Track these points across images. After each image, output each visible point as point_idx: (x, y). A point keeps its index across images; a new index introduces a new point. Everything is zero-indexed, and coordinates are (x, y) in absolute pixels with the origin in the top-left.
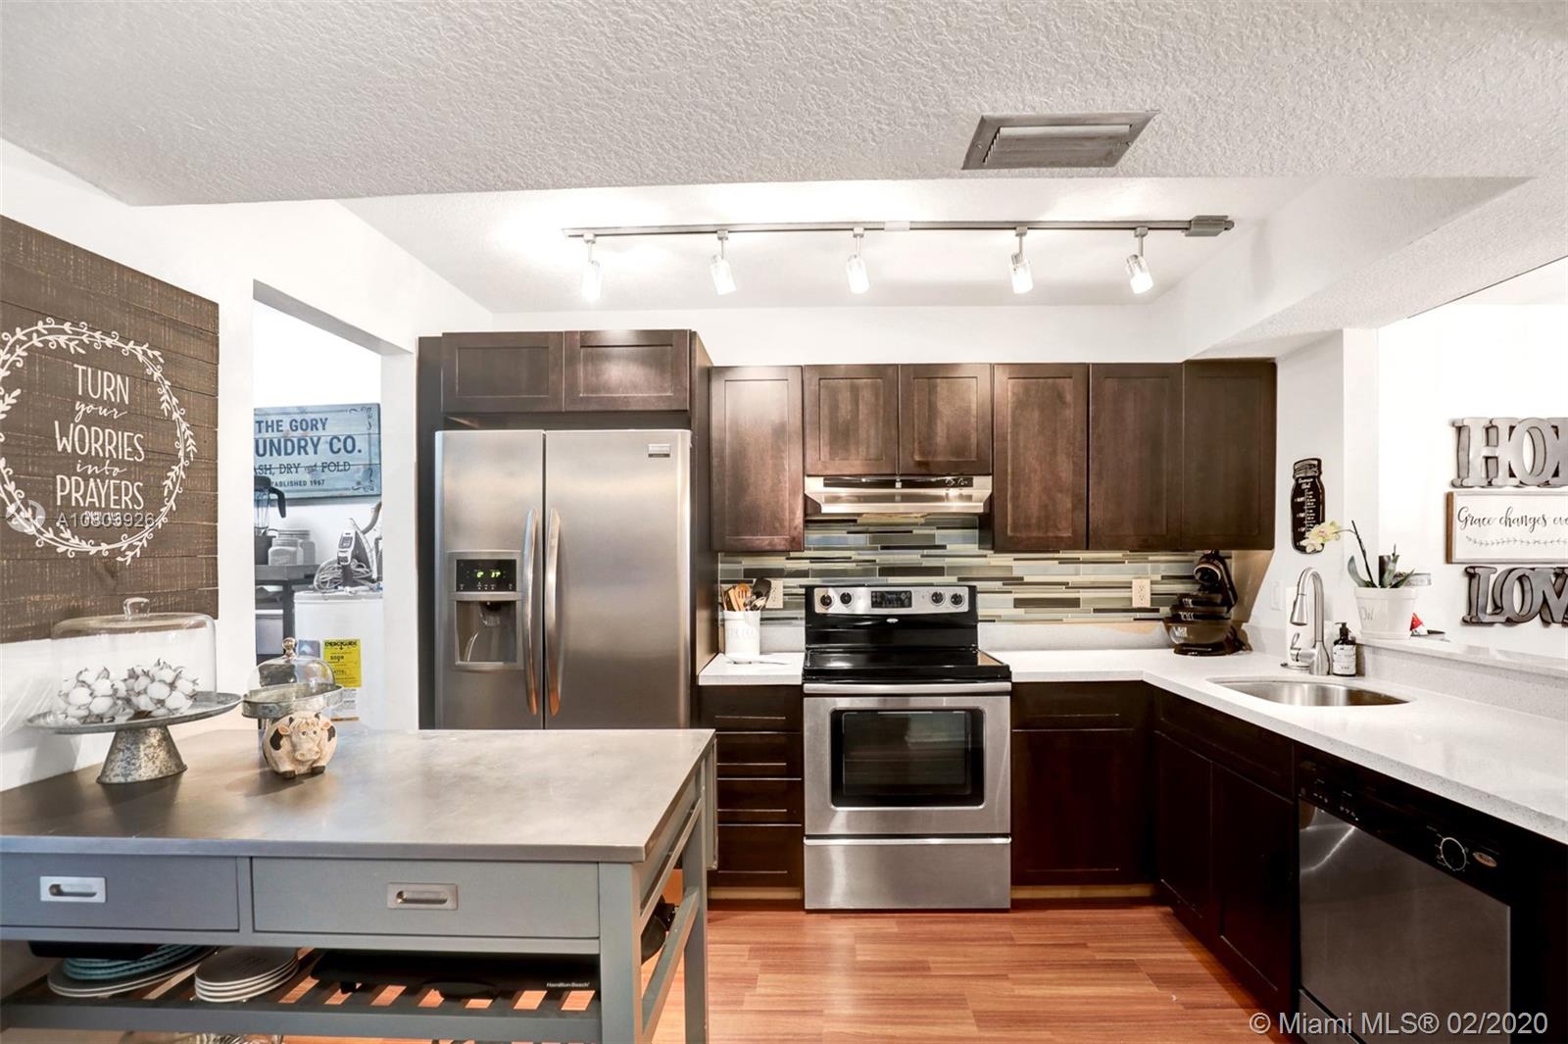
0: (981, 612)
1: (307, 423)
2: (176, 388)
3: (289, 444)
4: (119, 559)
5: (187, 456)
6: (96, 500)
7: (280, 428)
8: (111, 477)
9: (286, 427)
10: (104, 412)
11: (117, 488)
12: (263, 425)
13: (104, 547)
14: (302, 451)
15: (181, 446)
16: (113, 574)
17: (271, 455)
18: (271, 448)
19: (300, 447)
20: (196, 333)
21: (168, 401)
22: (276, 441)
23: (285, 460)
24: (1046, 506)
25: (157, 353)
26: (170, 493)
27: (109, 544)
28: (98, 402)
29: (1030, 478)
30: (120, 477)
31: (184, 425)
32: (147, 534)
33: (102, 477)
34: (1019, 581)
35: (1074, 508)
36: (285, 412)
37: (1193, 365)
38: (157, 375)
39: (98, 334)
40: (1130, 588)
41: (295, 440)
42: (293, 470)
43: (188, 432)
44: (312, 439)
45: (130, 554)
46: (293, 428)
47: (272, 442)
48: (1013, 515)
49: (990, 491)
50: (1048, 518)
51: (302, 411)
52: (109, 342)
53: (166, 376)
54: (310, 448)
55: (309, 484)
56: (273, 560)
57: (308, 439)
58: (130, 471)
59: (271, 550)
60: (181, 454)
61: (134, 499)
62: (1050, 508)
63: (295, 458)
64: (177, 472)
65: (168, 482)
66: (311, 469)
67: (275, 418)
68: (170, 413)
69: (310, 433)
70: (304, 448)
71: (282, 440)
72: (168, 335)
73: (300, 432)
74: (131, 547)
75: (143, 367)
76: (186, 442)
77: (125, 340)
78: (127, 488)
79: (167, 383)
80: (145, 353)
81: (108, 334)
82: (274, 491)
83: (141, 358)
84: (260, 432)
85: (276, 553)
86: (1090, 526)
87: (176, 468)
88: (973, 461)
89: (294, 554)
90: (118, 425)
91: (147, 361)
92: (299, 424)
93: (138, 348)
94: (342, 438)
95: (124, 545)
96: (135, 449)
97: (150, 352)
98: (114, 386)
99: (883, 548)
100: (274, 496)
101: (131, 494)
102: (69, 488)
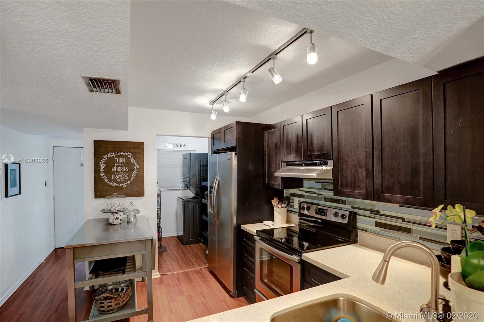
0: (359, 225)
2: (134, 158)
4: (123, 186)
5: (137, 169)
6: (119, 178)
8: (122, 174)
10: (120, 164)
11: (123, 176)
13: (120, 185)
15: (136, 168)
16: (122, 189)
20: (138, 148)
21: (133, 160)
24: (354, 175)
25: (130, 153)
26: (133, 176)
27: (121, 184)
28: (120, 163)
29: (347, 160)
30: (123, 174)
31: (136, 164)
32: (129, 182)
33: (120, 174)
35: (367, 177)
38: (130, 157)
39: (119, 153)
43: (137, 165)
45: (125, 186)
48: (341, 179)
52: (121, 154)
53: (132, 157)
58: (125, 173)
60: (136, 169)
61: (126, 177)
62: (356, 176)
64: (135, 172)
65: (133, 174)
68: (133, 163)
72: (133, 150)
74: (125, 185)
75: (128, 156)
76: (137, 166)
77: (124, 153)
78: (125, 175)
79: (132, 158)
80: (128, 154)
81: (121, 153)
83: (127, 155)
86: (375, 187)
87: (135, 171)
90: (123, 166)
91: (128, 155)
93: (127, 154)
95: (124, 184)
96: (126, 169)
97: (129, 154)
98: (123, 160)
99: (325, 189)
101: (125, 176)
102: (114, 176)
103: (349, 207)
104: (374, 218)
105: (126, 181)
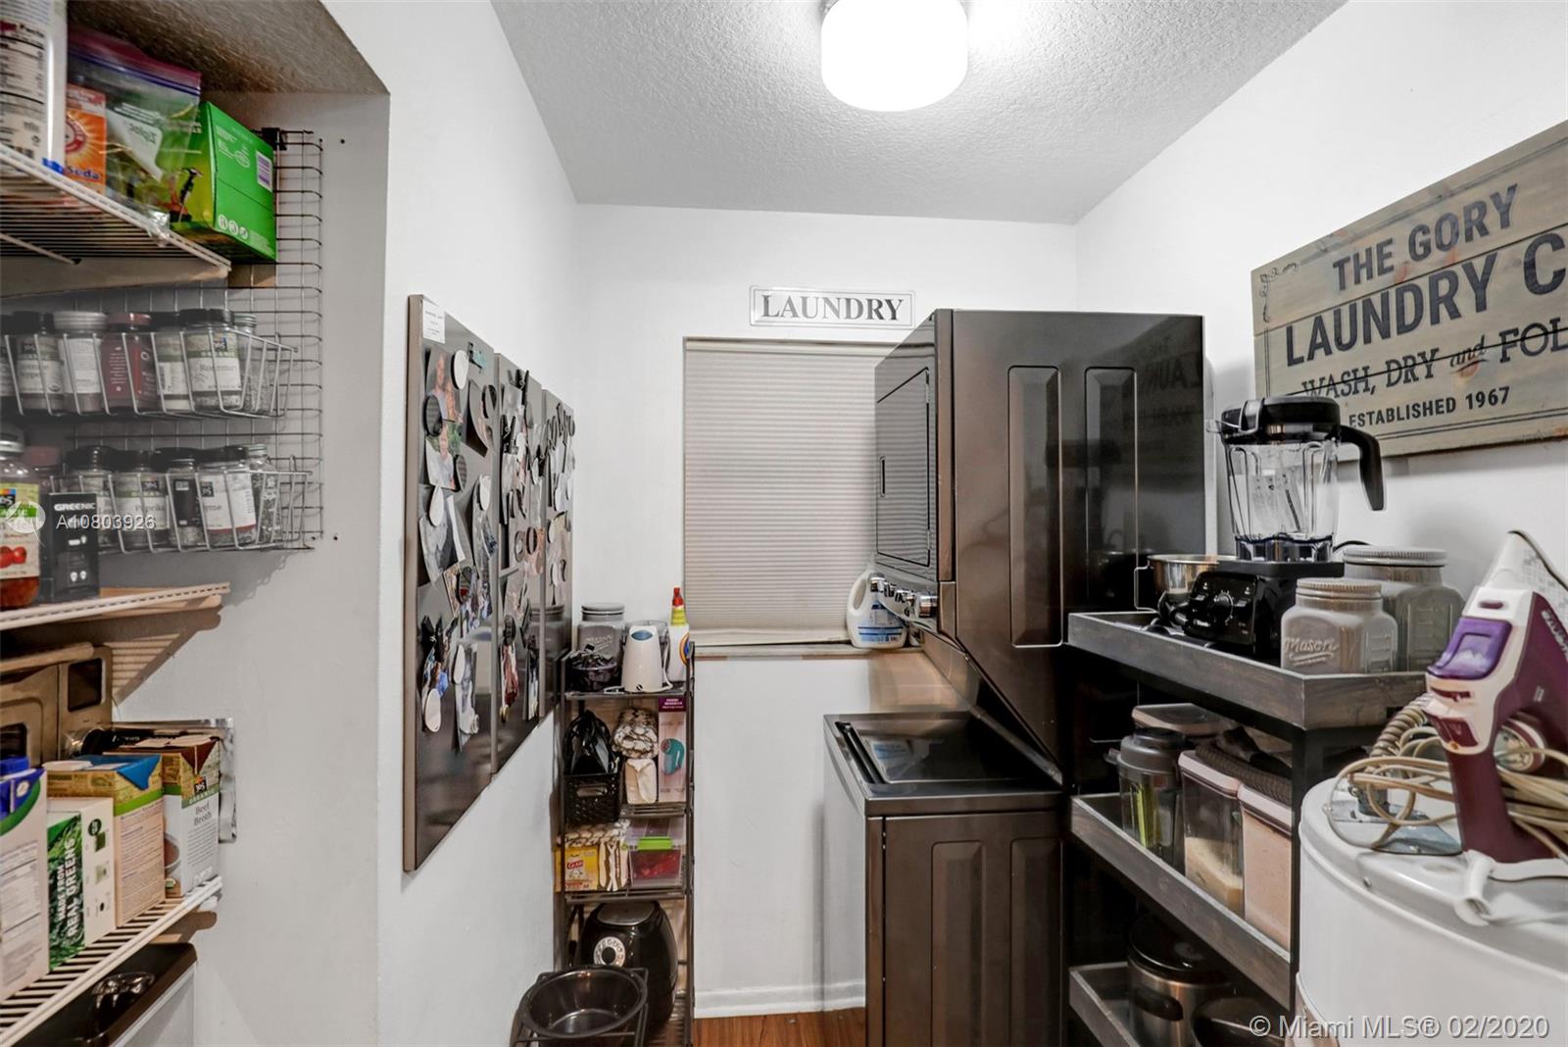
1: (1454, 225)
3: (1409, 298)
7: (1387, 263)
9: (1400, 255)
12: (1349, 267)
14: (1443, 311)
17: (1368, 340)
18: (1367, 324)
19: (1436, 301)
22: (1376, 300)
23: (1399, 346)
36: (1396, 214)
41: (1423, 284)
42: (1421, 371)
44: (1469, 269)
46: (1419, 251)
47: (1368, 304)
51: (1441, 192)
54: (1465, 299)
55: (1462, 403)
56: (1292, 649)
57: (1459, 270)
59: (1287, 617)
63: (1424, 337)
66: (1467, 359)
67: (1373, 241)
69: (1464, 250)
70: (1449, 300)
71: (1392, 293)
73: (1437, 257)
82: (1349, 435)
84: (1343, 287)
85: (1304, 627)
89: (1349, 636)
92: (1432, 236)
100: (1352, 451)
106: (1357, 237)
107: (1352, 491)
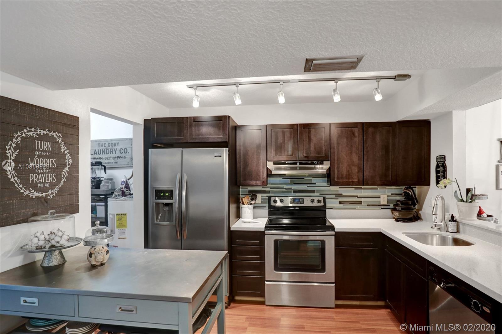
0: (328, 206)
1: (113, 144)
2: (66, 144)
3: (108, 151)
4: (49, 197)
5: (69, 164)
6: (41, 180)
7: (105, 146)
8: (46, 173)
9: (107, 145)
10: (44, 154)
11: (48, 176)
12: (100, 145)
13: (44, 194)
15: (67, 162)
16: (46, 202)
17: (102, 154)
18: (102, 152)
20: (72, 127)
21: (63, 148)
22: (104, 150)
23: (106, 156)
24: (349, 171)
25: (60, 134)
26: (64, 176)
27: (45, 193)
28: (42, 151)
29: (343, 161)
30: (49, 173)
31: (68, 155)
32: (57, 189)
33: (43, 173)
34: (341, 195)
35: (358, 172)
36: (106, 141)
37: (400, 122)
38: (60, 141)
39: (42, 131)
40: (380, 198)
41: (109, 149)
42: (109, 159)
43: (70, 157)
44: (114, 149)
45: (52, 195)
46: (109, 145)
47: (102, 150)
48: (337, 174)
49: (329, 166)
50: (349, 175)
51: (111, 140)
52: (45, 133)
53: (63, 141)
54: (114, 152)
55: (113, 163)
56: (102, 188)
57: (113, 149)
58: (51, 170)
59: (101, 185)
60: (67, 164)
61: (53, 179)
62: (350, 171)
63: (109, 155)
64: (66, 169)
65: (63, 173)
66: (114, 158)
67: (104, 143)
68: (64, 152)
69: (114, 147)
70: (112, 152)
71: (106, 149)
72: (63, 128)
73: (111, 147)
74: (52, 193)
75: (56, 139)
76: (69, 160)
77: (50, 131)
78: (51, 175)
79: (63, 143)
80: (56, 135)
81: (45, 130)
82: (103, 166)
83: (55, 136)
84: (99, 147)
85: (103, 185)
86: (364, 178)
87: (66, 168)
88: (324, 156)
89: (108, 186)
90: (48, 157)
91: (57, 137)
92: (110, 145)
93: (54, 133)
94: (123, 149)
95: (50, 193)
96: (53, 164)
97: (58, 134)
98: (47, 146)
99: (294, 184)
100: (103, 167)
101: (52, 177)
102: (33, 177)
103: (318, 194)
104: (338, 199)
105: (52, 186)
106: (101, 141)
107: (103, 171)
